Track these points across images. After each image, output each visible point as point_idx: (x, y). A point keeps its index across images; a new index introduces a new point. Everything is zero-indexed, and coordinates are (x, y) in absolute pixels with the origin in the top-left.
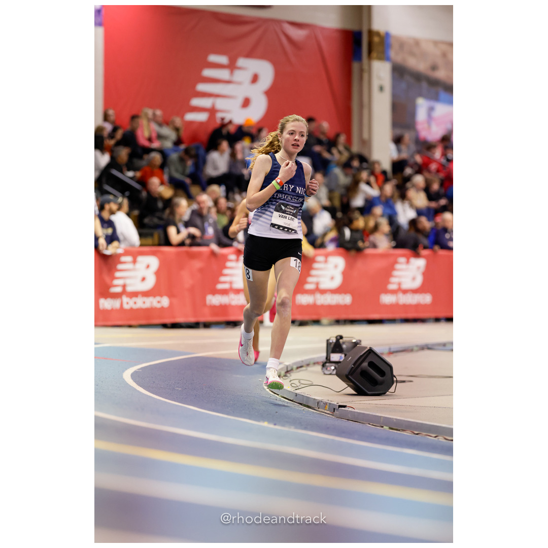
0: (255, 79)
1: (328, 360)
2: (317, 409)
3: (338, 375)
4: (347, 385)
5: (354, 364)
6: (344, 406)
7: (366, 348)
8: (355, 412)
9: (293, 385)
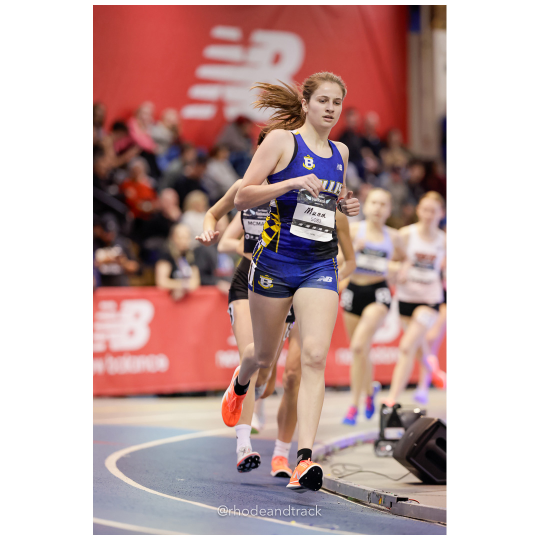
0: (277, 59)
1: (382, 438)
2: (368, 504)
3: (396, 457)
4: (409, 470)
5: (417, 442)
6: (405, 499)
7: (433, 419)
8: (420, 507)
9: (336, 472)
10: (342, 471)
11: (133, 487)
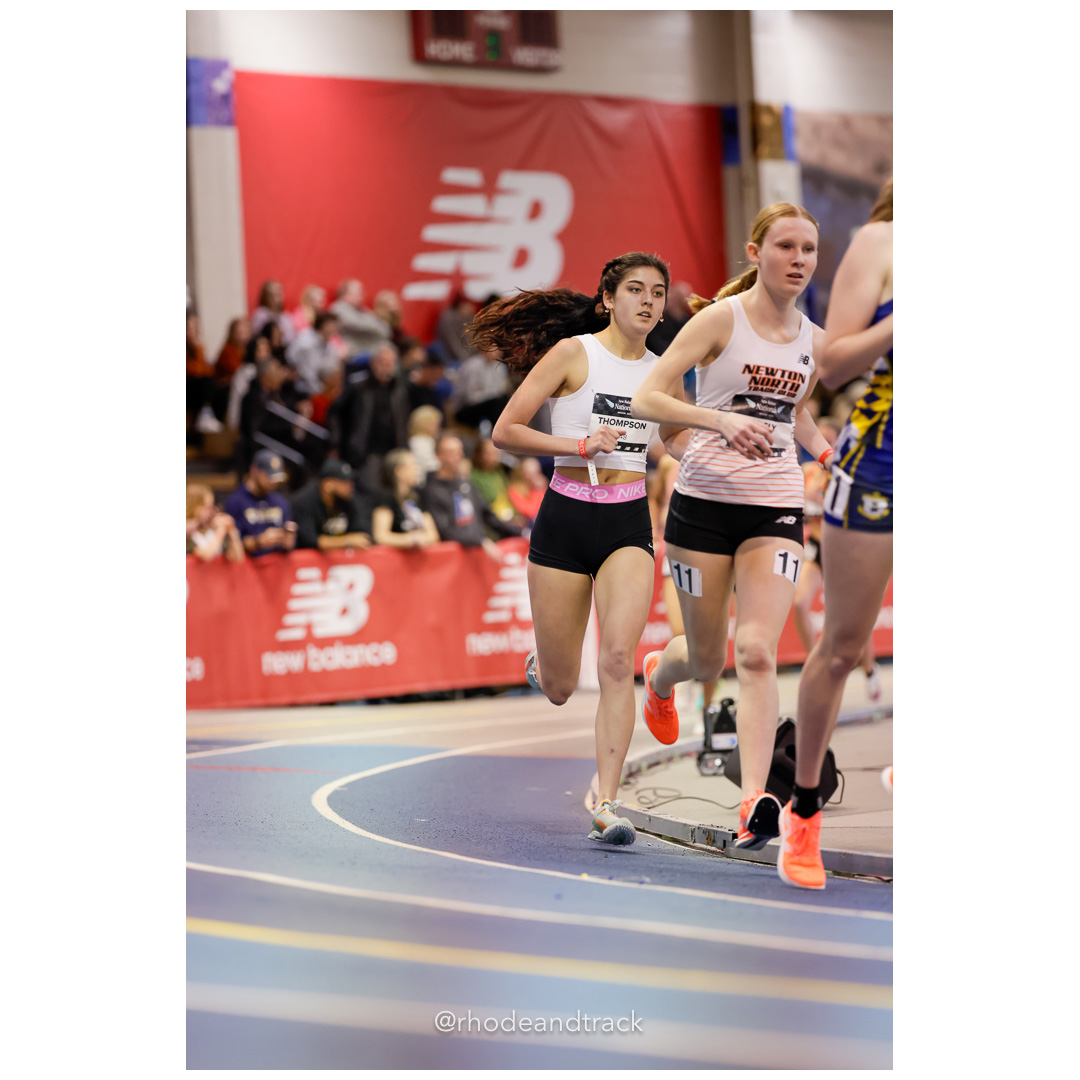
0: (536, 211)
1: (708, 748)
2: (692, 844)
3: (728, 775)
9: (642, 800)
10: (653, 798)
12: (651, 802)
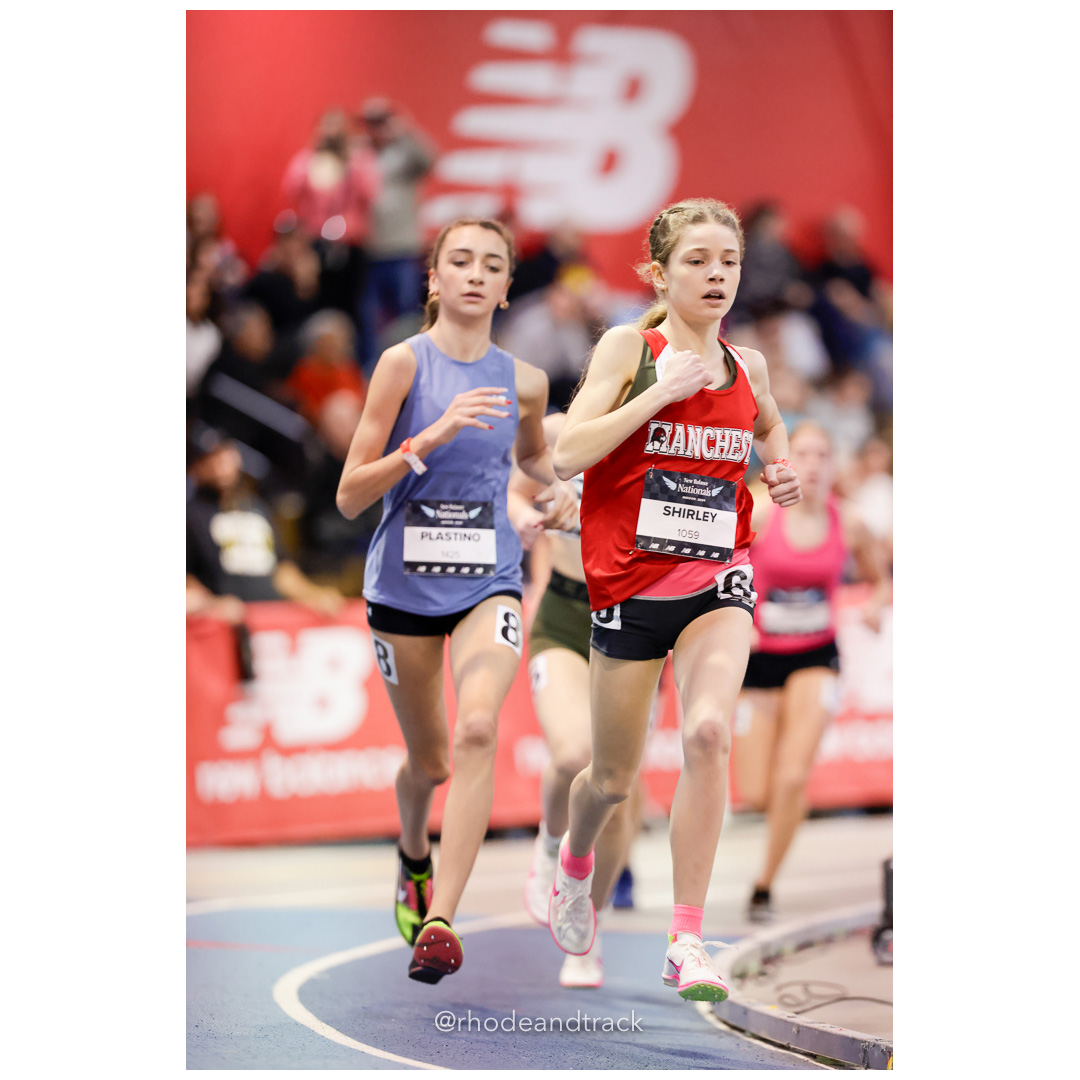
0: (633, 89)
1: (889, 923)
9: (787, 1000)
10: (802, 997)
11: (336, 1045)
12: (798, 1004)
